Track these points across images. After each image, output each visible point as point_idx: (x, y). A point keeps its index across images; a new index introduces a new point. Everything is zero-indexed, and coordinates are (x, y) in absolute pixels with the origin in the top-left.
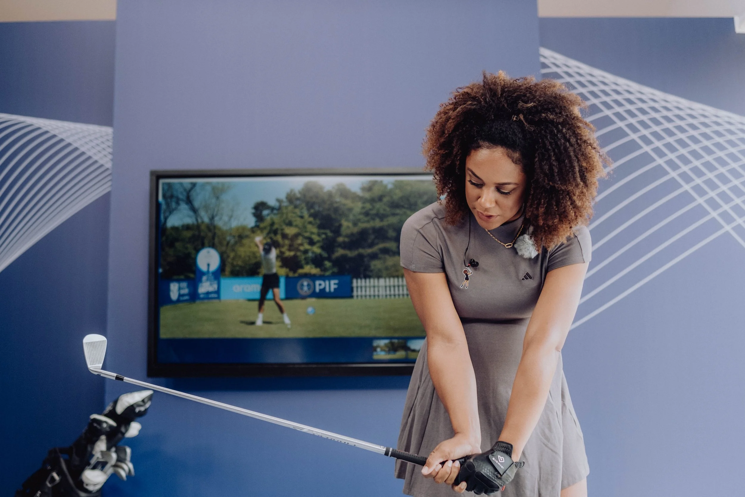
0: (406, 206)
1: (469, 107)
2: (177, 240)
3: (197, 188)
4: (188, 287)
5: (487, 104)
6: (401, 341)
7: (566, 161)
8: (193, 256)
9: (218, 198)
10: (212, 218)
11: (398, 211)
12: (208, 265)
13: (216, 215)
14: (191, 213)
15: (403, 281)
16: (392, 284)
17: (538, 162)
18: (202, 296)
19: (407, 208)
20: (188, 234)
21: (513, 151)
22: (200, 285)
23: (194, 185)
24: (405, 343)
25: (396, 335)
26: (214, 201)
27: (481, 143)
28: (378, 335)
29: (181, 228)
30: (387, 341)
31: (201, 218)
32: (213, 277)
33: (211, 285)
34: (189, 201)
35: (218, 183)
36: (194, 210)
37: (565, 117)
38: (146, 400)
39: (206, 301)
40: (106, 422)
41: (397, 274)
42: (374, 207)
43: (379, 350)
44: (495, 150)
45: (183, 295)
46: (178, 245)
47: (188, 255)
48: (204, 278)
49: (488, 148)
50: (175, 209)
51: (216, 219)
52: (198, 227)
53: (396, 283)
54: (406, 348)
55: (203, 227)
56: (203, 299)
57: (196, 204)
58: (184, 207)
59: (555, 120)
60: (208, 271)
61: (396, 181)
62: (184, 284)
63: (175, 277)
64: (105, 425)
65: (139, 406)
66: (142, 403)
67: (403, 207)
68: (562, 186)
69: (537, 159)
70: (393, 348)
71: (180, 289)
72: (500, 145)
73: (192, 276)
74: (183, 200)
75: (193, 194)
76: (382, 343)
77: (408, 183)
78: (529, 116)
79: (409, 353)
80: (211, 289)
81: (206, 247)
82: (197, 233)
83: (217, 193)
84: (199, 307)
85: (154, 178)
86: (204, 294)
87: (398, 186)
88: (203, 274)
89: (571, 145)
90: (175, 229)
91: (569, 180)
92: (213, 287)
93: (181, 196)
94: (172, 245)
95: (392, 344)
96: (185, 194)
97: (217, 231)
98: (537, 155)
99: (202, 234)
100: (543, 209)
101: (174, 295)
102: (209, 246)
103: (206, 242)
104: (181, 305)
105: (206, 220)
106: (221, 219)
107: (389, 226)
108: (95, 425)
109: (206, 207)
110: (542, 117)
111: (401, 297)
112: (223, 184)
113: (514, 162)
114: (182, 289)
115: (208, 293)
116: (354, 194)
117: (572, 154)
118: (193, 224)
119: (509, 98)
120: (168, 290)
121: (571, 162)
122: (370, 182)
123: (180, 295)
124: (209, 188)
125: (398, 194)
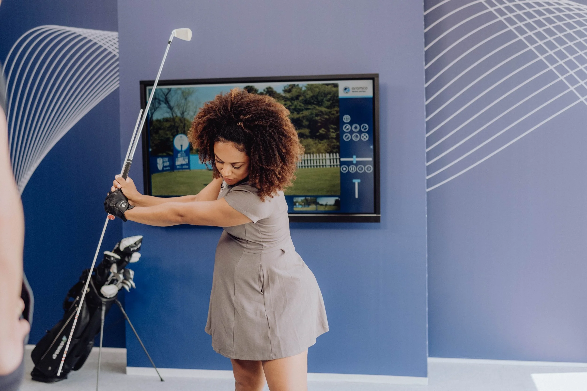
0: (315, 103)
1: (211, 117)
2: (160, 129)
3: (172, 92)
4: (169, 161)
5: (222, 116)
6: (312, 198)
7: (270, 151)
8: (171, 140)
9: (186, 99)
10: (183, 113)
11: (310, 107)
12: (182, 146)
13: (185, 111)
14: (169, 110)
15: (313, 156)
16: (306, 158)
17: (253, 152)
18: (178, 167)
19: (316, 104)
20: (167, 125)
21: (239, 144)
22: (176, 159)
23: (170, 90)
24: (316, 200)
25: (310, 194)
26: (183, 101)
27: (220, 138)
28: (297, 194)
29: (162, 121)
30: (303, 198)
31: (176, 113)
32: (185, 154)
33: (184, 159)
34: (167, 102)
35: (186, 88)
36: (171, 108)
37: (271, 121)
38: (137, 243)
39: (181, 170)
40: (113, 257)
41: (309, 152)
42: (292, 104)
43: (297, 204)
44: (228, 143)
45: (166, 167)
46: (161, 132)
47: (169, 139)
48: (179, 155)
49: (224, 142)
50: (158, 107)
51: (185, 114)
52: (173, 120)
53: (309, 158)
54: (317, 204)
55: (177, 120)
56: (179, 169)
57: (172, 104)
58: (163, 105)
59: (264, 125)
60: (181, 150)
61: (308, 85)
62: (166, 159)
63: (160, 154)
64: (112, 259)
65: (133, 247)
66: (134, 245)
67: (313, 103)
68: (268, 167)
69: (252, 150)
70: (307, 203)
71: (163, 162)
72: (231, 141)
73: (171, 153)
74: (163, 101)
75: (169, 96)
76: (300, 199)
77: (317, 86)
78: (247, 123)
79: (318, 206)
80: (184, 162)
81: (180, 134)
82: (173, 124)
83: (185, 95)
84: (176, 174)
85: (143, 86)
86: (179, 165)
87: (310, 88)
88: (178, 152)
89: (275, 140)
90: (158, 121)
91: (272, 163)
92: (185, 161)
93: (161, 99)
94: (157, 132)
95: (307, 200)
96: (164, 96)
97: (186, 122)
98: (252, 147)
99: (177, 124)
100: (258, 180)
101: (160, 167)
102: (182, 133)
103: (179, 130)
104: (165, 173)
105: (179, 115)
106: (188, 114)
107: (303, 117)
108: (107, 258)
109: (179, 106)
110: (255, 124)
111: (312, 167)
112: (189, 89)
113: (240, 151)
114: (165, 162)
115: (182, 165)
116: (279, 94)
117: (274, 146)
118: (170, 118)
119: (235, 112)
120: (156, 163)
121: (273, 151)
122: (290, 85)
123: (164, 167)
124: (179, 92)
125: (310, 94)
